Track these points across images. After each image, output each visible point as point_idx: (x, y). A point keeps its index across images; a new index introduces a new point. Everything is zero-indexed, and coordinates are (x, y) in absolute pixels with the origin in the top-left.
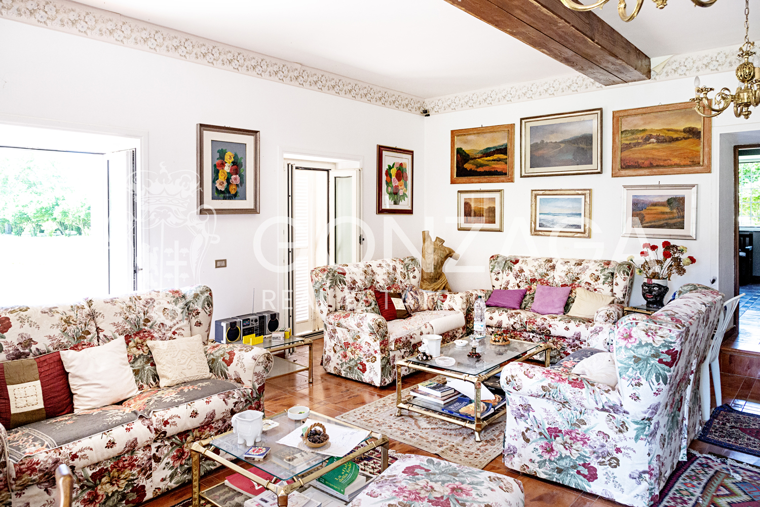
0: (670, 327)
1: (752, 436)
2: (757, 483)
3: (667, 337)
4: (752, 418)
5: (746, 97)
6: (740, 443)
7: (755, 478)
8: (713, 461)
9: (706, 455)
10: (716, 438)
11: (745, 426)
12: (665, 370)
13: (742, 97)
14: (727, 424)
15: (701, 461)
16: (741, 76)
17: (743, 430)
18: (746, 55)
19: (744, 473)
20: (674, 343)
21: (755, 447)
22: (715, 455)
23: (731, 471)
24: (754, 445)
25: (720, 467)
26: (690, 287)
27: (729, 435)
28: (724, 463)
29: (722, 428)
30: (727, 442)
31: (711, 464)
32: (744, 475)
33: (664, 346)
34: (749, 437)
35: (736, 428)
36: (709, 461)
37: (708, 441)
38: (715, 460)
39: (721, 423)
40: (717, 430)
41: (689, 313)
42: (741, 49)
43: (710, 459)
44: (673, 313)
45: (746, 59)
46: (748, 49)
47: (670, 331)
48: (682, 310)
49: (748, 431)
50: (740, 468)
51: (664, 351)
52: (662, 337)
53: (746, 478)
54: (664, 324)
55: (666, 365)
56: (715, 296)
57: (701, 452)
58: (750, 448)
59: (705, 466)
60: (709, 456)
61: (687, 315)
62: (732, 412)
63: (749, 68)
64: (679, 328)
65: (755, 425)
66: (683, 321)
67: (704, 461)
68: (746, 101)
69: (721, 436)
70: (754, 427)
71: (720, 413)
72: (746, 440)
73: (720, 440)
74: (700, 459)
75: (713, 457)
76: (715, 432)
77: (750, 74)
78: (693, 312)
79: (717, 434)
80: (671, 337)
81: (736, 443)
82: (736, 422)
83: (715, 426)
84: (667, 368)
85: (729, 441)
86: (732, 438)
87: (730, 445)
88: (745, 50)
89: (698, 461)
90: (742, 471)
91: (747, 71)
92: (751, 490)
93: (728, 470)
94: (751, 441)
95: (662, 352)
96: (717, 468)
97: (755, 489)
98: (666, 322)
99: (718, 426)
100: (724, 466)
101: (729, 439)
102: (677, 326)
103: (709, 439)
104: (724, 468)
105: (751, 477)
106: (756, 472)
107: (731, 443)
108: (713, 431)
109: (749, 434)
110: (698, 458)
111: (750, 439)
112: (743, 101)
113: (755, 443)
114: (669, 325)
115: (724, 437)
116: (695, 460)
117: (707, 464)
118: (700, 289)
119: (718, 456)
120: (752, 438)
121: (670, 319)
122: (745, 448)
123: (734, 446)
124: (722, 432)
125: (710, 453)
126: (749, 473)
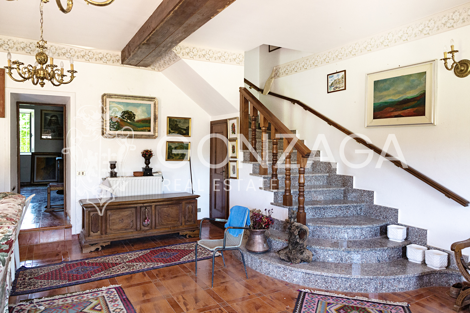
0: (8, 225)
1: (43, 280)
2: (53, 306)
3: (6, 232)
4: (39, 269)
5: (42, 74)
6: (37, 286)
7: (51, 304)
8: (25, 305)
9: (19, 304)
10: (22, 290)
11: (37, 275)
12: (4, 256)
13: (40, 73)
14: (26, 278)
15: (17, 309)
16: (39, 60)
17: (36, 278)
18: (41, 47)
19: (45, 303)
20: (11, 235)
21: (46, 285)
22: (24, 301)
23: (37, 306)
24: (45, 284)
25: (30, 307)
26: (2, 195)
27: (30, 285)
28: (32, 303)
29: (24, 282)
30: (29, 289)
31: (23, 307)
32: (45, 305)
33: (4, 239)
34: (40, 281)
35: (32, 278)
36: (22, 306)
37: (18, 294)
38: (25, 304)
39: (22, 279)
40: (20, 284)
41: (14, 212)
42: (38, 43)
43: (22, 305)
44: (5, 215)
45: (42, 50)
46: (43, 44)
47: (9, 227)
48: (9, 211)
49: (39, 278)
50: (42, 302)
51: (4, 243)
52: (3, 233)
53: (47, 306)
54: (4, 224)
55: (5, 252)
56: (22, 198)
57: (15, 304)
58: (43, 287)
59: (20, 311)
60: (21, 303)
61: (14, 214)
62: (26, 270)
63: (44, 56)
64: (14, 224)
65: (42, 272)
66: (14, 219)
67: (19, 308)
68: (42, 76)
69: (24, 288)
70: (41, 274)
71: (19, 273)
72: (39, 283)
73: (25, 290)
74: (16, 308)
75: (24, 303)
76: (20, 286)
77: (45, 60)
78: (16, 211)
79: (22, 287)
80: (9, 232)
81: (34, 287)
82: (31, 275)
83: (19, 283)
84: (6, 254)
85: (30, 288)
86: (32, 285)
87: (31, 291)
88: (41, 45)
89: (15, 310)
90: (43, 303)
91: (43, 58)
92: (52, 311)
93: (35, 306)
94: (42, 283)
95: (3, 244)
96: (28, 309)
97: (53, 310)
98: (5, 222)
99: (21, 282)
100: (32, 305)
101: (30, 287)
102: (12, 223)
103: (17, 293)
104: (32, 306)
105: (49, 304)
106: (50, 300)
107: (31, 289)
108: (19, 286)
109: (40, 279)
110: (14, 308)
111: (42, 282)
112: (40, 76)
113: (45, 283)
114: (7, 224)
115: (27, 287)
116: (13, 310)
117: (21, 309)
118: (10, 196)
119: (27, 301)
120: (43, 281)
121: (5, 219)
122: (40, 289)
123: (34, 290)
124: (24, 284)
125: (21, 301)
126: (47, 302)
